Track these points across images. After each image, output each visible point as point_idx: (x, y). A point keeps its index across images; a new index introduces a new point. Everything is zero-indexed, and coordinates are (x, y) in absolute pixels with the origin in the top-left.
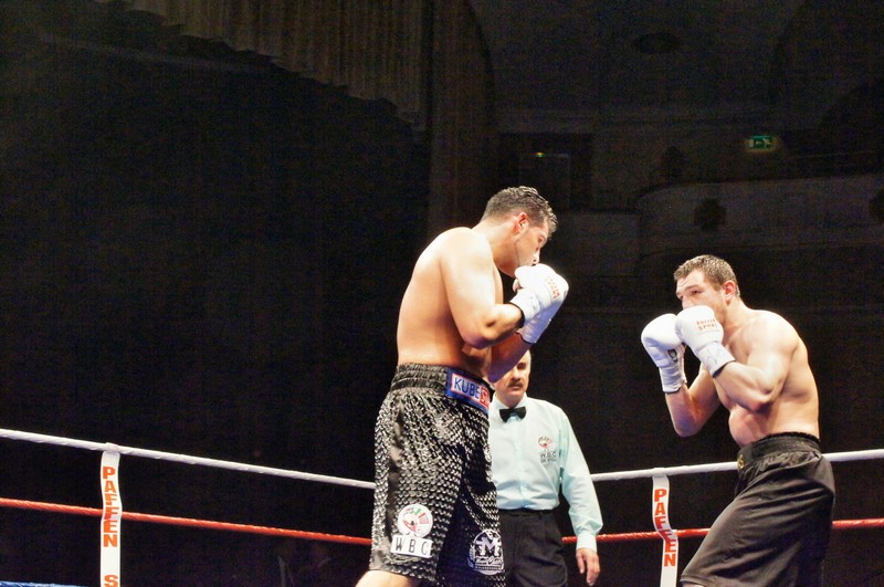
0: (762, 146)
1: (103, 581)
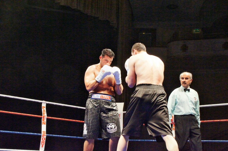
1: (42, 133)
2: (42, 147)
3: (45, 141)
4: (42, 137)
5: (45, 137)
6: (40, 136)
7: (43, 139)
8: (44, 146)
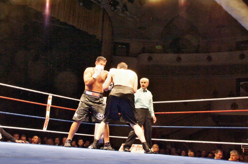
0: (159, 47)
1: (46, 117)
2: (45, 127)
3: (48, 123)
4: (46, 120)
5: (48, 120)
6: (45, 120)
7: (47, 122)
8: (47, 127)
